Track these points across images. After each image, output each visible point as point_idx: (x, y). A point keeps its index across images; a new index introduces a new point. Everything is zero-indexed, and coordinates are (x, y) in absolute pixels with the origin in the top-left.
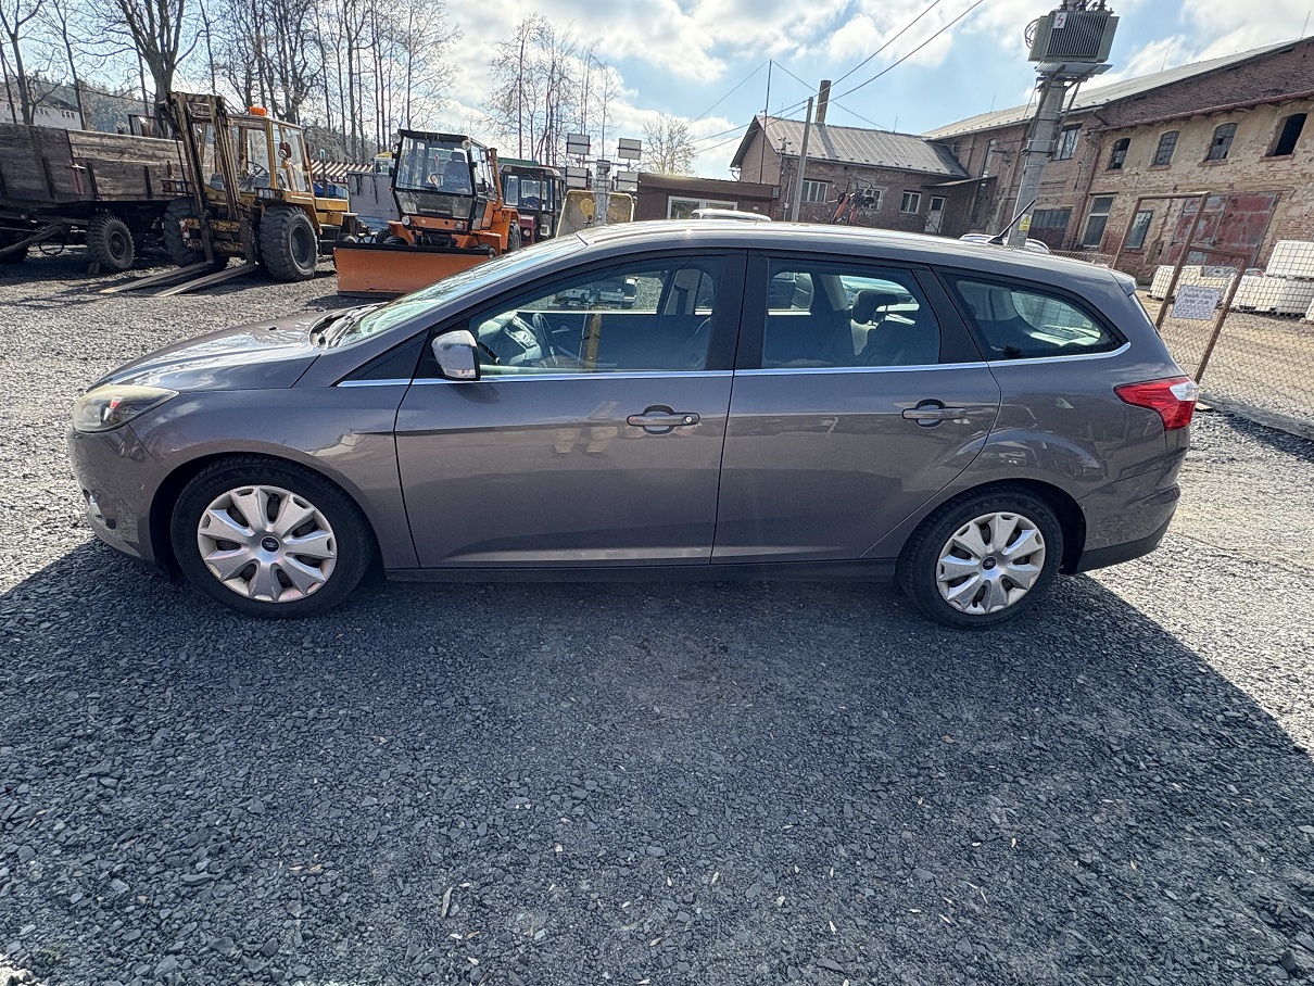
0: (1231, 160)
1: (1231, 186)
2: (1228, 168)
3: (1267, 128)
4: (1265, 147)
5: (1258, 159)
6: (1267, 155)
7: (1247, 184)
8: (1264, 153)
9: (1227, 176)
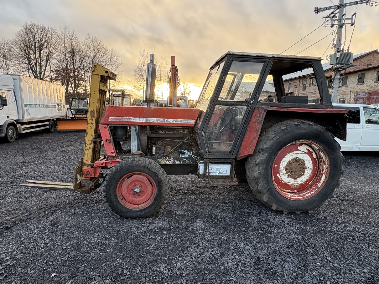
0: (365, 83)
1: (368, 90)
2: (365, 85)
3: (374, 74)
4: (375, 79)
7: (373, 89)
8: (375, 81)
9: (366, 87)
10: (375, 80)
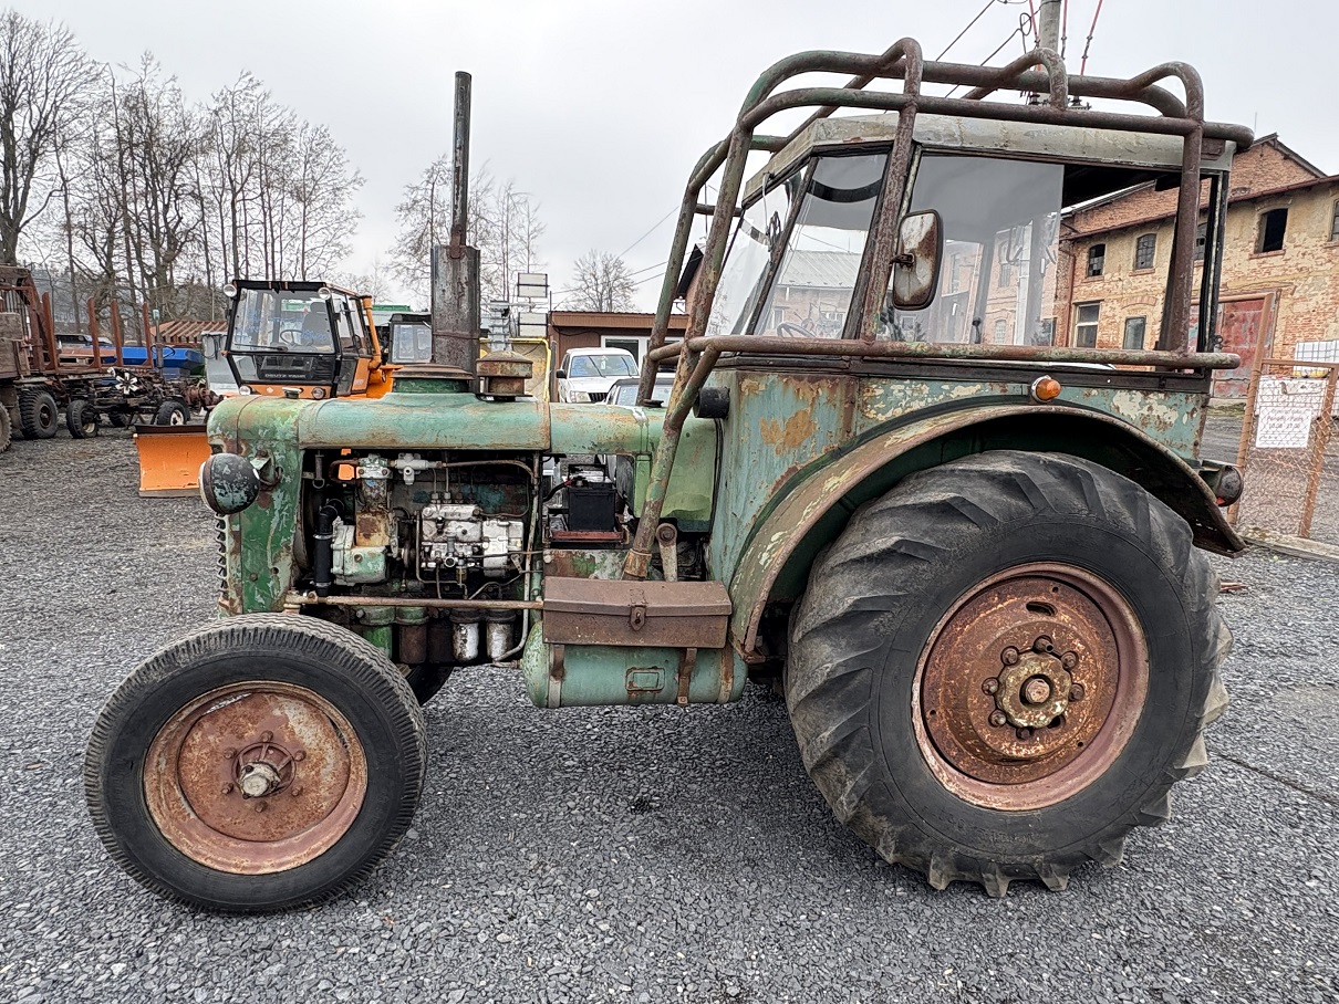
3: (1249, 226)
6: (1256, 252)
8: (1252, 252)
10: (1252, 247)
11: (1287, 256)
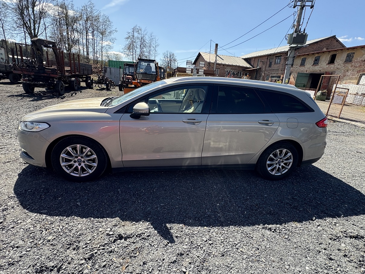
0: (319, 64)
3: (327, 57)
5: (326, 64)
6: (328, 64)
7: (324, 70)
9: (319, 68)
10: (327, 62)
11: (335, 65)
